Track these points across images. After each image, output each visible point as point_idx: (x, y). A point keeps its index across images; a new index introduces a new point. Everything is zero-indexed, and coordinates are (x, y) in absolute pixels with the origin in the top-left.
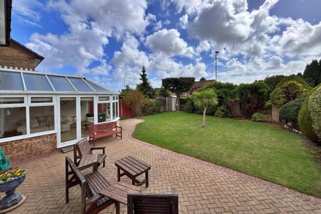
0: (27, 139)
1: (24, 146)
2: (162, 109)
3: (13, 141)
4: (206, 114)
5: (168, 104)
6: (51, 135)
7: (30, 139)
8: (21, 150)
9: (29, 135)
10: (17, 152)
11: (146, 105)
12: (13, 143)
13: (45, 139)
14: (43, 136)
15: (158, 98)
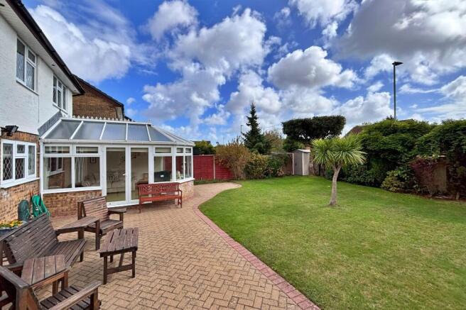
0: (71, 193)
1: (69, 200)
2: (282, 171)
3: (58, 193)
4: (338, 180)
5: (296, 164)
6: (96, 191)
7: (75, 193)
8: (66, 204)
9: (74, 189)
10: (62, 206)
11: (251, 164)
12: (58, 196)
13: (89, 195)
14: (88, 192)
15: (276, 153)
